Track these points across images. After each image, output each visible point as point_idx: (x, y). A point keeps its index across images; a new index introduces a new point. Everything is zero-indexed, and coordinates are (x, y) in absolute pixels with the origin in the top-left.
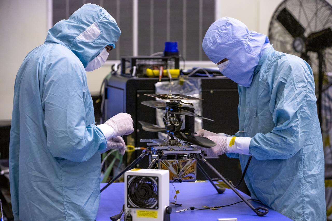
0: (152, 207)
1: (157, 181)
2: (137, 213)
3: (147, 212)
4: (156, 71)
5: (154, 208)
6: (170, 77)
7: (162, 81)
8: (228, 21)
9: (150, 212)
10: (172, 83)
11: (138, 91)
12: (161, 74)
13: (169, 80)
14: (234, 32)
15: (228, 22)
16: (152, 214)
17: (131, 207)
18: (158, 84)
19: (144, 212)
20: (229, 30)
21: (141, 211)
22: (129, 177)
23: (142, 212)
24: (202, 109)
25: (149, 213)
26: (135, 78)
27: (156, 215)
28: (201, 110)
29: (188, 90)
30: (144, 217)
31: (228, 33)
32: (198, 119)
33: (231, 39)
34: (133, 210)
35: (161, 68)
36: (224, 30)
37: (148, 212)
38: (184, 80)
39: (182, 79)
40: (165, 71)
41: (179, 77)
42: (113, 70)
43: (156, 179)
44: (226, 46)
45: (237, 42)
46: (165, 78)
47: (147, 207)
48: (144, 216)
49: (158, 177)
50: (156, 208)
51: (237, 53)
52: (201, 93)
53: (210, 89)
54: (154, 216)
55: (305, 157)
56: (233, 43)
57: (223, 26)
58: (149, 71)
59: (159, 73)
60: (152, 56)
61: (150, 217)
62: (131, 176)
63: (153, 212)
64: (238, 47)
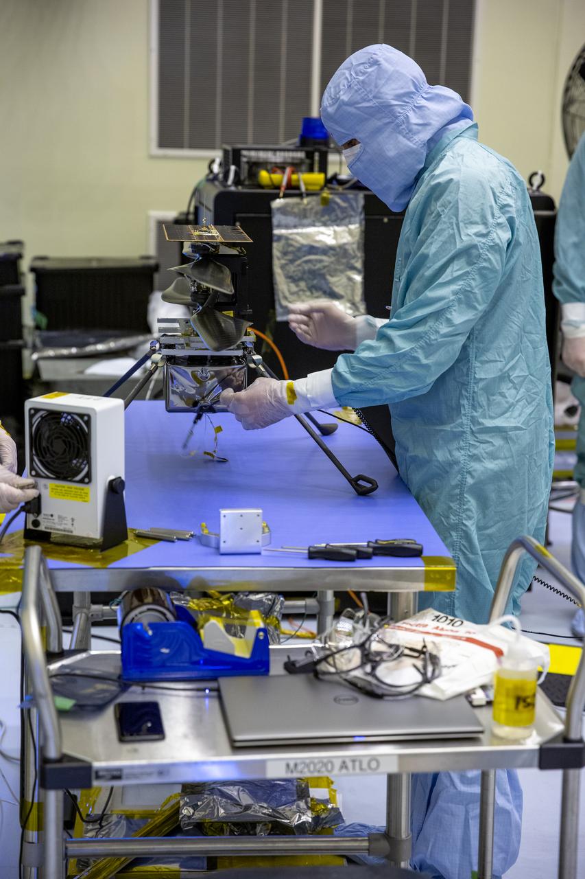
0: (79, 478)
1: (88, 423)
2: (49, 490)
3: (68, 488)
4: (276, 177)
5: (82, 481)
6: (303, 188)
7: (285, 196)
8: (374, 54)
9: (76, 489)
10: (305, 201)
11: (238, 215)
12: (284, 183)
13: (301, 195)
14: (379, 82)
15: (374, 56)
16: (79, 493)
17: (38, 475)
18: (277, 203)
19: (64, 487)
20: (370, 77)
21: (58, 486)
22: (32, 412)
23: (59, 488)
24: (363, 255)
25: (73, 490)
26: (233, 189)
27: (87, 496)
28: (361, 257)
29: (337, 215)
30: (63, 497)
31: (366, 83)
32: (354, 274)
33: (371, 96)
34: (42, 482)
35: (288, 170)
36: (360, 74)
37: (71, 488)
38: (330, 196)
39: (326, 194)
40: (294, 177)
41: (322, 189)
42: (211, 171)
43: (86, 418)
44: (358, 112)
45: (382, 106)
46: (293, 190)
47: (69, 479)
48: (64, 495)
49: (89, 416)
50: (87, 480)
51: (379, 130)
52: (363, 223)
53: (382, 215)
54: (83, 497)
55: (478, 387)
56: (373, 107)
57: (363, 63)
58: (264, 175)
59: (282, 181)
60: (283, 145)
61: (75, 499)
62: (37, 410)
63: (80, 489)
64: (383, 117)
